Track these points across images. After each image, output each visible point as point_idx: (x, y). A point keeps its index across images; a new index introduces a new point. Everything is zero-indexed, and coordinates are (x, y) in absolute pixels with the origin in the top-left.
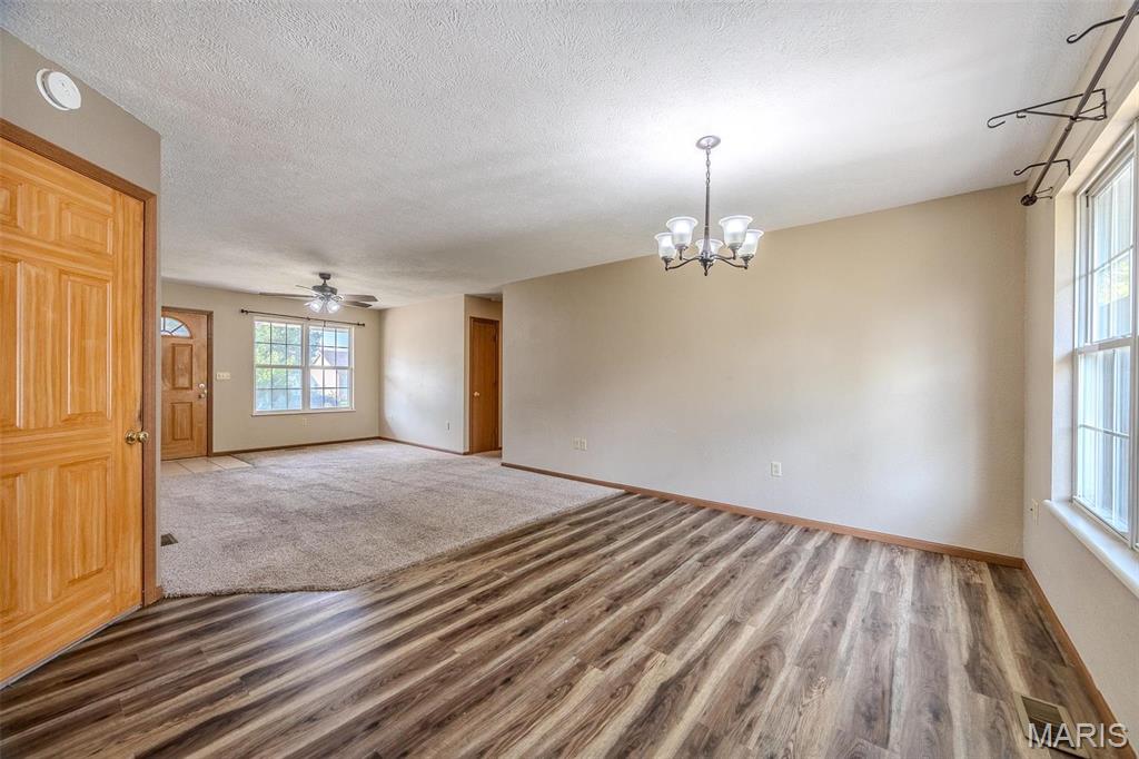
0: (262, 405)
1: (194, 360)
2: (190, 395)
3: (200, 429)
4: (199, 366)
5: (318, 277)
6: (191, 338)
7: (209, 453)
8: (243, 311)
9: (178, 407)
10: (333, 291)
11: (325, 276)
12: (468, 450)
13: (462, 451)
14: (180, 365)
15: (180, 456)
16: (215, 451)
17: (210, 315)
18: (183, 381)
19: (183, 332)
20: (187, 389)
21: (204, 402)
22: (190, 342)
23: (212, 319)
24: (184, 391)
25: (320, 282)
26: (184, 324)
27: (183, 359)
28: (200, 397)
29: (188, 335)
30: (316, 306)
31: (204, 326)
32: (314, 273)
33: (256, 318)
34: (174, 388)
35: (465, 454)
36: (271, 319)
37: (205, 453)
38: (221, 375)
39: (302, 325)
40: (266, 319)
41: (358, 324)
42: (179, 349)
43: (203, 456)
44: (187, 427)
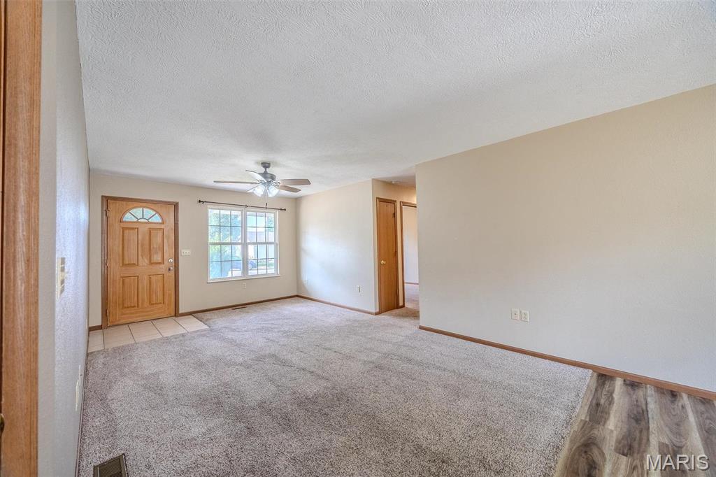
0: (214, 274)
1: (165, 241)
2: (162, 269)
3: (170, 295)
4: (169, 245)
5: (260, 166)
6: (163, 223)
7: (177, 314)
8: (200, 201)
9: (154, 278)
10: (273, 177)
11: (266, 165)
12: (378, 310)
13: (374, 311)
14: (154, 245)
15: (155, 317)
16: (180, 311)
17: (176, 205)
18: (157, 258)
19: (157, 219)
20: (160, 263)
21: (172, 273)
22: (162, 226)
23: (178, 209)
24: (158, 266)
25: (263, 170)
26: (157, 212)
27: (157, 240)
28: (169, 270)
29: (160, 221)
30: (259, 191)
31: (172, 214)
32: (257, 163)
33: (209, 206)
34: (151, 263)
35: (376, 314)
36: (220, 207)
37: (173, 314)
38: (184, 252)
39: (242, 211)
40: (216, 207)
41: (281, 210)
42: (154, 232)
43: (170, 317)
44: (160, 294)
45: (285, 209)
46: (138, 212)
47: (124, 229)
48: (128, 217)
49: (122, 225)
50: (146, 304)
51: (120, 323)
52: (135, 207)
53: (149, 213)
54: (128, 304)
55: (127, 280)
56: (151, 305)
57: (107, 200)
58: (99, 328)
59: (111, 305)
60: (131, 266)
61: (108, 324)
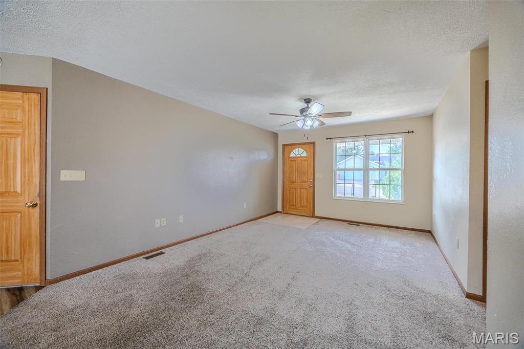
1: (308, 168)
2: (307, 185)
3: (310, 203)
4: (310, 171)
6: (307, 156)
7: (313, 216)
8: (327, 139)
11: (307, 101)
14: (303, 170)
16: (316, 215)
19: (305, 154)
20: (305, 182)
21: (311, 188)
22: (307, 159)
23: (315, 146)
26: (304, 150)
27: (304, 167)
31: (312, 150)
33: (335, 141)
37: (311, 215)
39: (364, 141)
41: (409, 132)
42: (303, 162)
43: (310, 217)
44: (305, 200)
45: (413, 132)
46: (296, 151)
48: (292, 155)
49: (290, 159)
50: (299, 206)
51: (288, 212)
52: (295, 148)
53: (301, 151)
54: (291, 203)
55: (291, 190)
56: (301, 206)
57: (284, 146)
58: (280, 212)
59: (285, 202)
60: (293, 182)
61: (284, 212)
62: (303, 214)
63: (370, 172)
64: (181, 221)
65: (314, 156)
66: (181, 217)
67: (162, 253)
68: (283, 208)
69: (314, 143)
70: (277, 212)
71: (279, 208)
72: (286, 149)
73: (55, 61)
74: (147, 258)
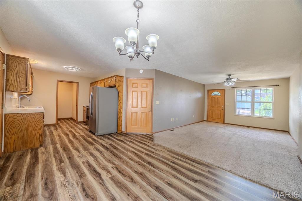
2: (220, 109)
3: (222, 117)
5: (227, 76)
6: (221, 95)
7: (224, 123)
8: (232, 88)
11: (229, 75)
16: (225, 122)
18: (219, 105)
19: (219, 94)
20: (220, 107)
21: (223, 110)
26: (219, 92)
31: (224, 92)
37: (223, 122)
39: (252, 89)
40: (245, 88)
41: (276, 85)
42: (218, 98)
43: (222, 123)
44: (219, 116)
45: (279, 85)
46: (215, 93)
47: (212, 98)
48: (212, 95)
49: (211, 97)
50: (216, 118)
51: (210, 121)
52: (214, 92)
53: (217, 93)
54: (212, 117)
55: (212, 111)
56: (217, 118)
57: (208, 90)
58: (206, 121)
59: (208, 116)
60: (213, 107)
61: (208, 121)
62: (218, 122)
63: (255, 103)
64: (177, 120)
65: (225, 96)
66: (177, 118)
67: (174, 130)
68: (207, 119)
69: (224, 90)
70: (204, 121)
71: (205, 119)
72: (209, 92)
73: (156, 70)
74: (172, 130)
